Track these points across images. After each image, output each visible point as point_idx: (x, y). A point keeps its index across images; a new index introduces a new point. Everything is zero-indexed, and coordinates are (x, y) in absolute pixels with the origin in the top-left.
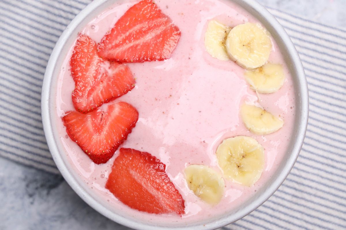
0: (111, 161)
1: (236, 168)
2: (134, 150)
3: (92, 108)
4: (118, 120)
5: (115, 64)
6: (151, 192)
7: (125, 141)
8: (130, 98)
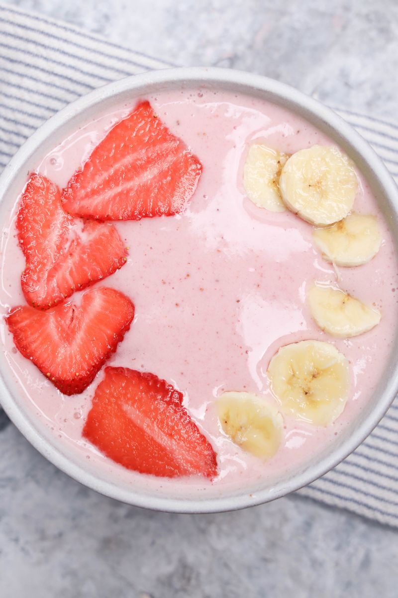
0: (91, 389)
1: (302, 396)
2: (128, 369)
3: (55, 301)
4: (100, 319)
5: (91, 224)
6: (159, 440)
7: (113, 355)
8: (120, 280)
